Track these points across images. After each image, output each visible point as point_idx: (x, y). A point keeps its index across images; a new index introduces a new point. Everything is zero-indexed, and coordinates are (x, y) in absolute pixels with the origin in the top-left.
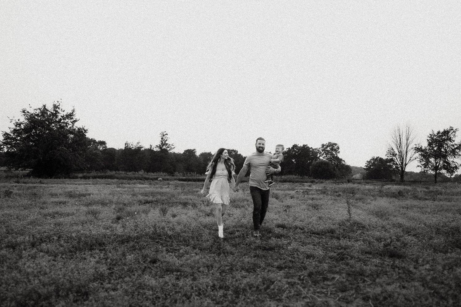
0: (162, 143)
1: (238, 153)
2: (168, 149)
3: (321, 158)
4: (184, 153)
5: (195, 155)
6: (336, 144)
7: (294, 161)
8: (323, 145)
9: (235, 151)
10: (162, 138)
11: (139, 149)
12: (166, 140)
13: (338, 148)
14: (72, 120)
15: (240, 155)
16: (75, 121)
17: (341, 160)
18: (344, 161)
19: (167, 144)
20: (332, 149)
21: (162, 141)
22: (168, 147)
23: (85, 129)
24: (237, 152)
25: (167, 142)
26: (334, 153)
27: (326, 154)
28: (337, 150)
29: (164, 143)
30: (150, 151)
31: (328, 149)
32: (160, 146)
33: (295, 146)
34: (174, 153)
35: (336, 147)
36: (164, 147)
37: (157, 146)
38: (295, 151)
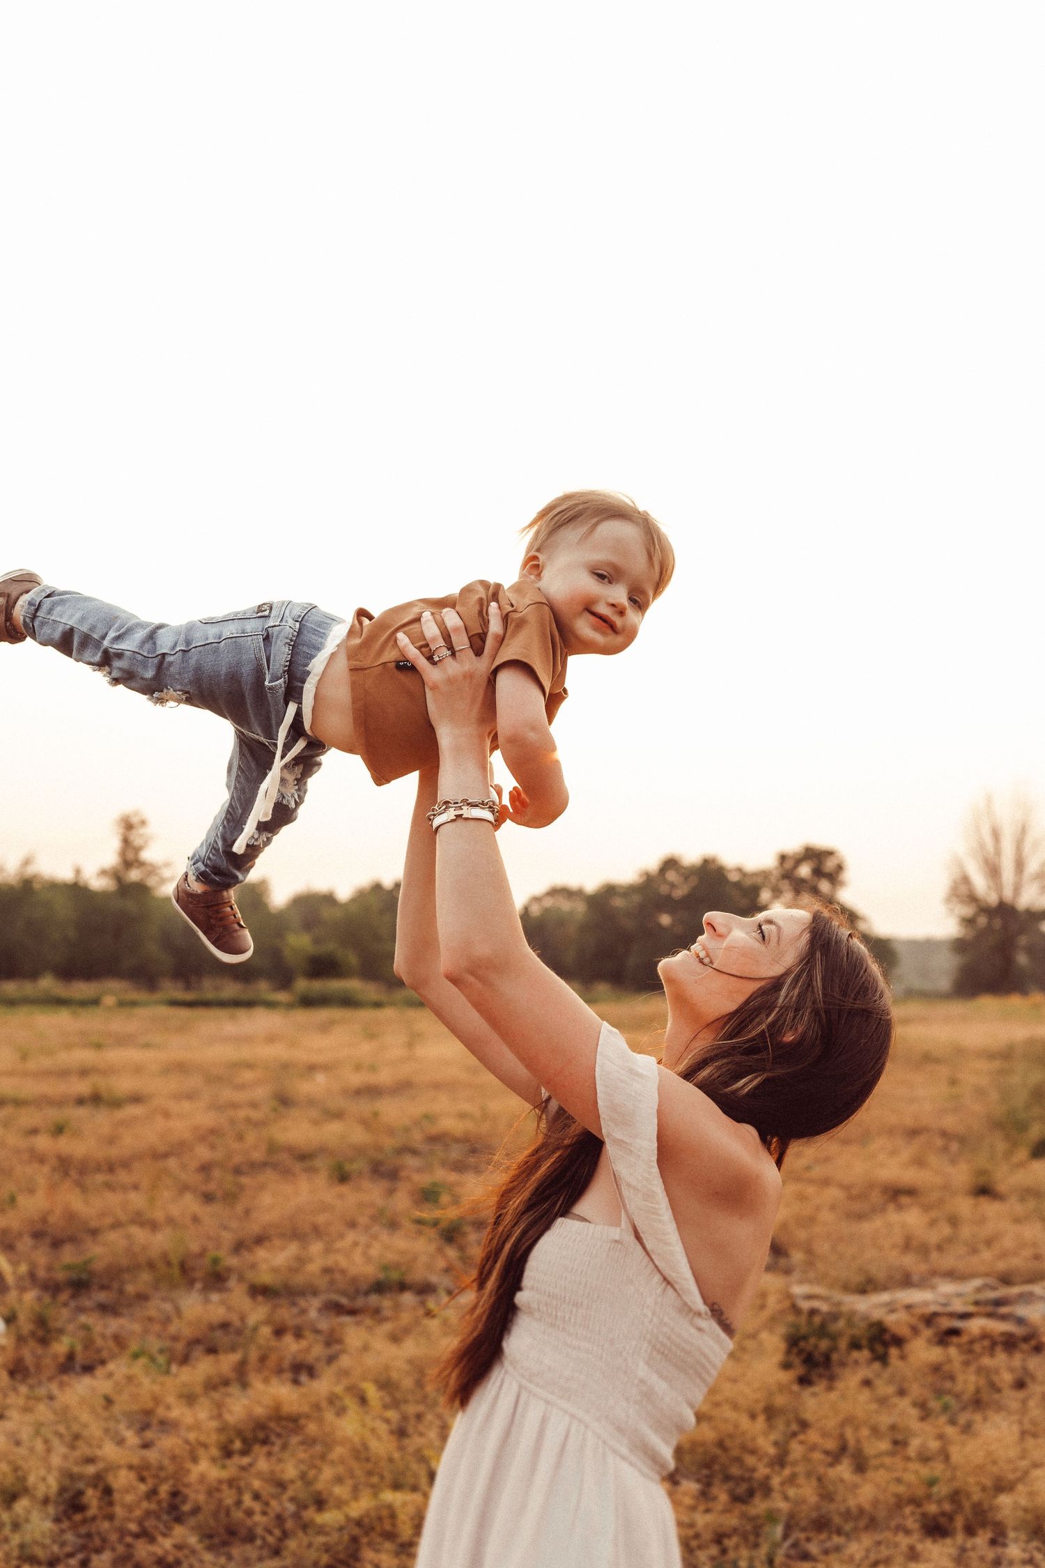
0: (124, 858)
2: (151, 881)
5: (265, 906)
6: (830, 853)
7: (665, 920)
8: (783, 858)
10: (124, 839)
11: (29, 884)
12: (142, 843)
13: (840, 868)
17: (852, 914)
18: (865, 919)
19: (143, 862)
20: (818, 872)
21: (123, 851)
22: (149, 874)
25: (143, 855)
26: (824, 886)
27: (797, 892)
28: (835, 876)
29: (130, 855)
30: (76, 890)
31: (805, 871)
32: (115, 868)
33: (670, 864)
35: (830, 865)
36: (134, 875)
37: (103, 873)
38: (673, 886)
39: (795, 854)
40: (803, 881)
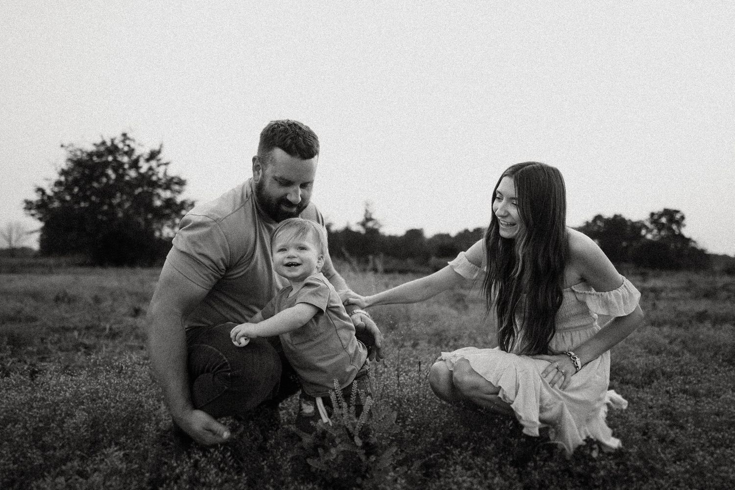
2: (377, 227)
3: (649, 236)
4: (405, 235)
6: (677, 212)
8: (652, 214)
13: (683, 218)
17: (689, 240)
18: (695, 242)
20: (671, 221)
26: (674, 227)
27: (659, 230)
28: (680, 222)
30: (347, 232)
31: (664, 220)
33: (598, 218)
35: (678, 216)
38: (599, 227)
39: (659, 212)
40: (663, 224)
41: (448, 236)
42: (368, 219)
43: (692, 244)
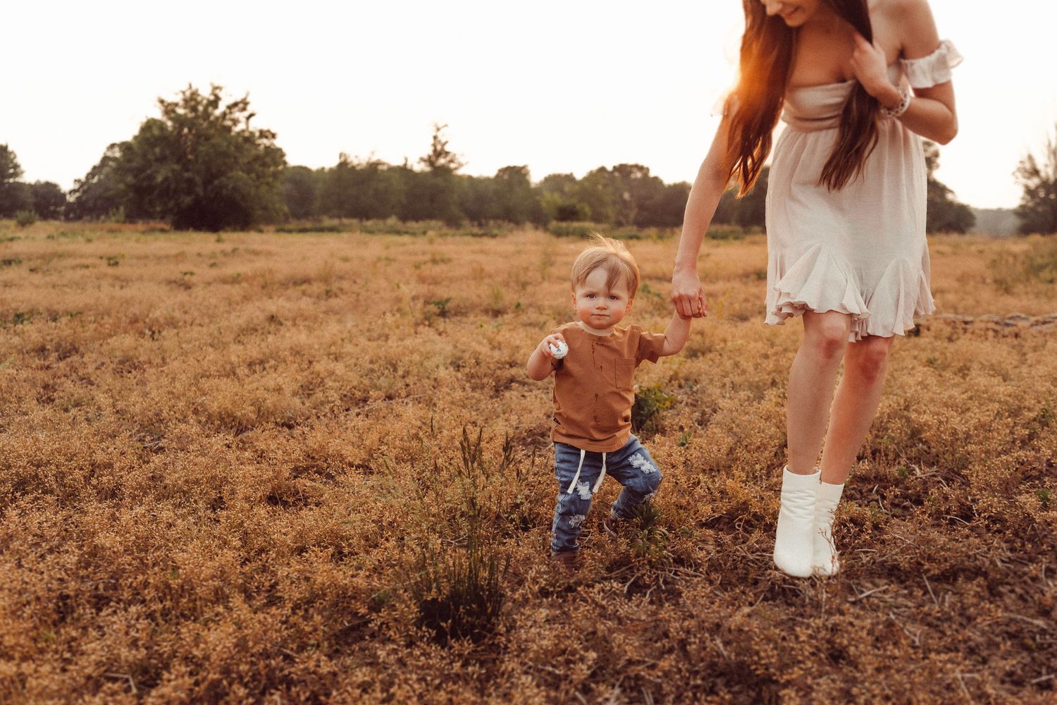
0: (435, 151)
1: (652, 174)
2: (452, 166)
4: (497, 176)
5: (528, 183)
9: (641, 168)
10: (435, 138)
11: (373, 167)
12: (446, 142)
14: (246, 114)
15: (656, 178)
16: (251, 115)
17: (944, 188)
18: (951, 191)
19: (447, 153)
21: (434, 145)
22: (451, 161)
23: (273, 131)
24: (648, 169)
25: (447, 148)
28: (932, 161)
29: (439, 148)
30: (404, 171)
32: (430, 157)
34: (470, 178)
36: (442, 161)
37: (422, 160)
41: (570, 178)
42: (439, 153)
43: (950, 197)
